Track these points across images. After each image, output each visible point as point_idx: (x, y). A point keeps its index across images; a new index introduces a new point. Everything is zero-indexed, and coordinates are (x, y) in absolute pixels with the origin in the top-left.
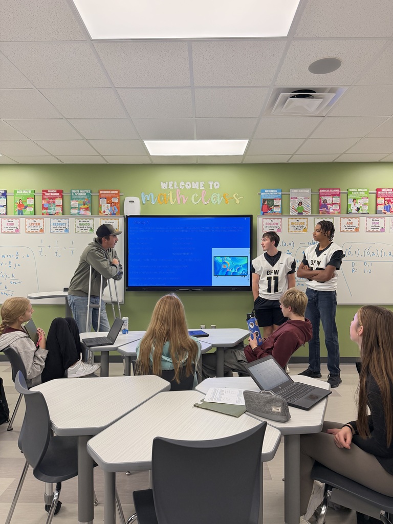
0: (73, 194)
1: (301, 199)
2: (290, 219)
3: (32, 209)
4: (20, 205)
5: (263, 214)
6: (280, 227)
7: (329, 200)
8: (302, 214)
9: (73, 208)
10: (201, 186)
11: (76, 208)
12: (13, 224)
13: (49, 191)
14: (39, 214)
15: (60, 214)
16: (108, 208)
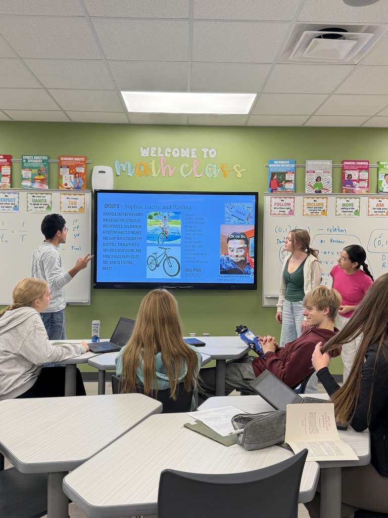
0: (24, 161)
1: (319, 172)
2: (305, 199)
5: (272, 191)
6: (292, 208)
7: (355, 175)
8: (320, 192)
9: (25, 179)
10: (193, 155)
11: (28, 179)
15: (8, 187)
16: (70, 180)
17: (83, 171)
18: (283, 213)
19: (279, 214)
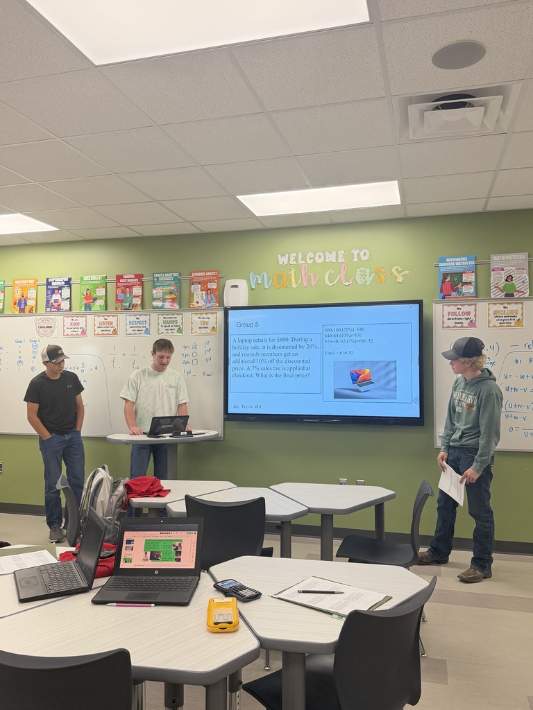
2: (491, 305)
3: (102, 302)
4: (88, 297)
5: (444, 298)
6: (473, 318)
8: (513, 295)
9: (156, 299)
11: (159, 299)
12: (78, 324)
13: (125, 277)
14: (111, 309)
15: (139, 309)
16: (202, 297)
17: (215, 287)
18: (460, 325)
19: (455, 327)
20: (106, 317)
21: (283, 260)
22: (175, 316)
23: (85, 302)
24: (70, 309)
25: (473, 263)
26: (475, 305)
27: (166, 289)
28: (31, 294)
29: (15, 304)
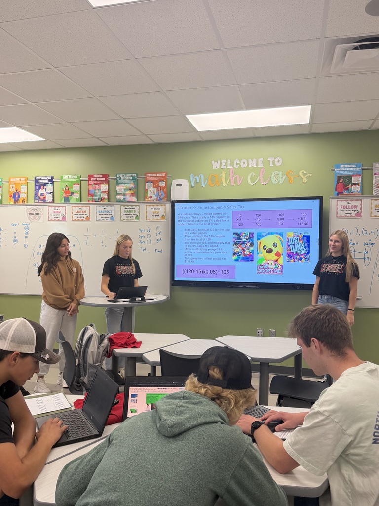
2: (373, 201)
3: (78, 196)
4: (66, 192)
5: (338, 194)
6: (359, 210)
9: (119, 193)
10: (259, 163)
11: (121, 193)
12: (59, 212)
13: (94, 176)
14: (84, 201)
15: (106, 201)
16: (154, 193)
17: (164, 185)
18: (350, 215)
20: (81, 207)
21: (216, 165)
22: (134, 207)
23: (64, 195)
24: (53, 201)
25: (360, 168)
26: (361, 200)
27: (127, 186)
28: (23, 189)
29: (11, 196)
